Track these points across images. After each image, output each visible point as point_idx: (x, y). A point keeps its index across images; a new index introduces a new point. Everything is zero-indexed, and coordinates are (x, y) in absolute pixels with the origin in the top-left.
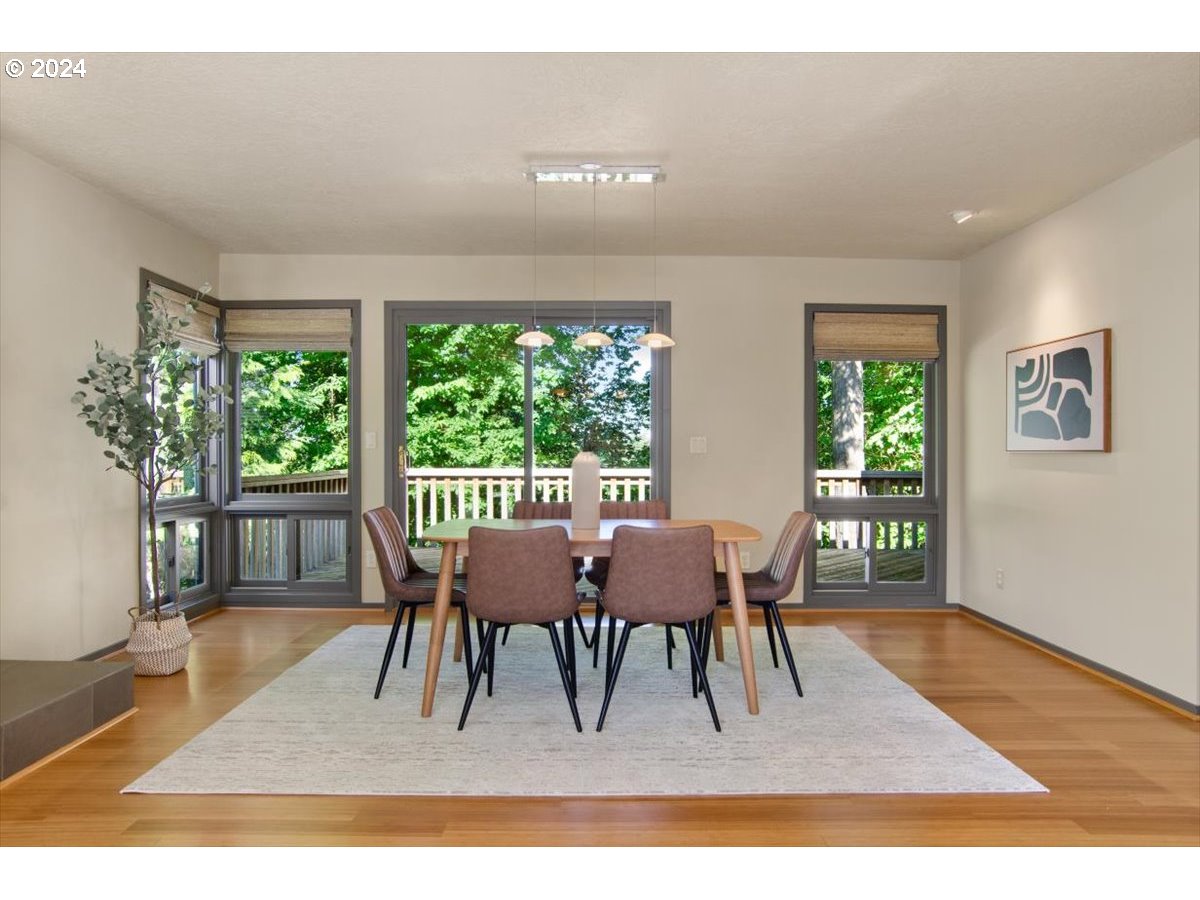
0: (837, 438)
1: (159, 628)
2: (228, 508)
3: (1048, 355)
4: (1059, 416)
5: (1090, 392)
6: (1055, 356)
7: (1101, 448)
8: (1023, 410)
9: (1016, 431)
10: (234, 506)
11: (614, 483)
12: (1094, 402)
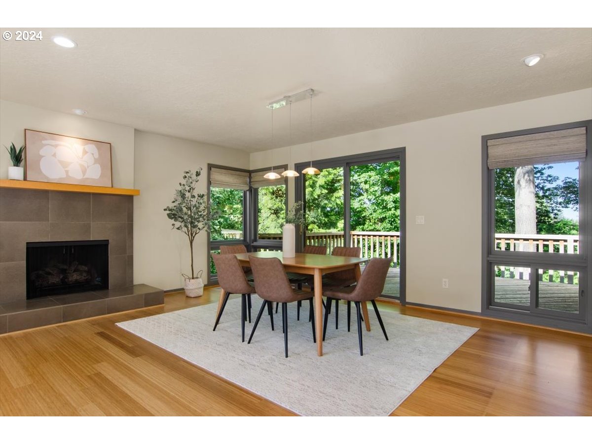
2: (253, 244)
10: (255, 244)
11: (377, 239)
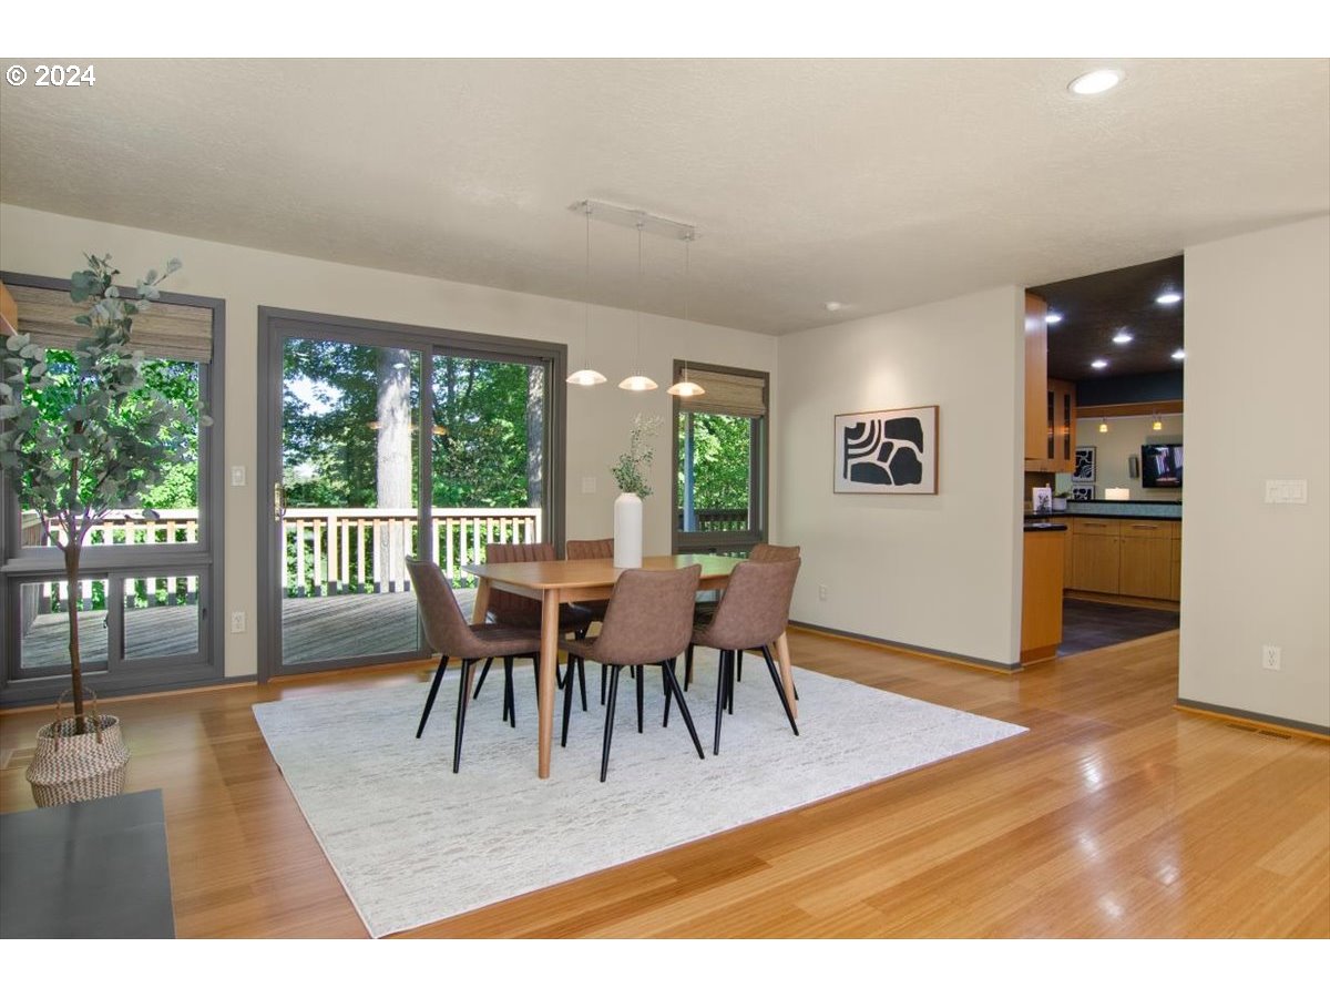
0: (532, 478)
1: (99, 741)
2: (6, 569)
3: (879, 422)
4: (890, 467)
5: (921, 450)
6: (887, 423)
7: (932, 491)
8: (852, 462)
9: (845, 476)
12: (925, 458)
